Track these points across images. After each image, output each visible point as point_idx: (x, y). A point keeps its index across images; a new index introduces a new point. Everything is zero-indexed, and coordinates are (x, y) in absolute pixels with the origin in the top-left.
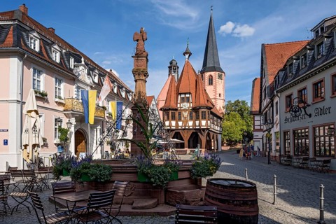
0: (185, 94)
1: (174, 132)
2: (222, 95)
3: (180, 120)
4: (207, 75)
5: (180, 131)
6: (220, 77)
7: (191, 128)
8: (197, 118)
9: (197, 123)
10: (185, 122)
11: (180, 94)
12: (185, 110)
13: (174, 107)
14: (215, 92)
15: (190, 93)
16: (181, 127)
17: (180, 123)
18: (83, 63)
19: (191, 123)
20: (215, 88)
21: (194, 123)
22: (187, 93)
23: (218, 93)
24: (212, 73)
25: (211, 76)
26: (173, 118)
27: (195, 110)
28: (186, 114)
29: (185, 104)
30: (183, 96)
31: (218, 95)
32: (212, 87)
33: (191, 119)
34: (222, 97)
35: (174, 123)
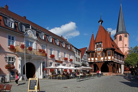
0: (99, 43)
1: (93, 64)
2: (127, 45)
3: (96, 57)
4: (119, 36)
5: (96, 63)
6: (126, 36)
7: (102, 61)
8: (106, 56)
9: (106, 58)
10: (99, 58)
11: (96, 43)
12: (99, 52)
13: (93, 50)
14: (123, 44)
15: (101, 42)
16: (97, 61)
17: (96, 59)
18: (31, 28)
19: (102, 59)
20: (123, 42)
21: (104, 58)
22: (100, 42)
23: (125, 44)
24: (121, 35)
25: (121, 36)
26: (92, 56)
27: (105, 51)
28: (99, 54)
29: (99, 48)
30: (98, 44)
31: (125, 45)
32: (121, 42)
33: (102, 56)
34: (127, 46)
35: (93, 59)
